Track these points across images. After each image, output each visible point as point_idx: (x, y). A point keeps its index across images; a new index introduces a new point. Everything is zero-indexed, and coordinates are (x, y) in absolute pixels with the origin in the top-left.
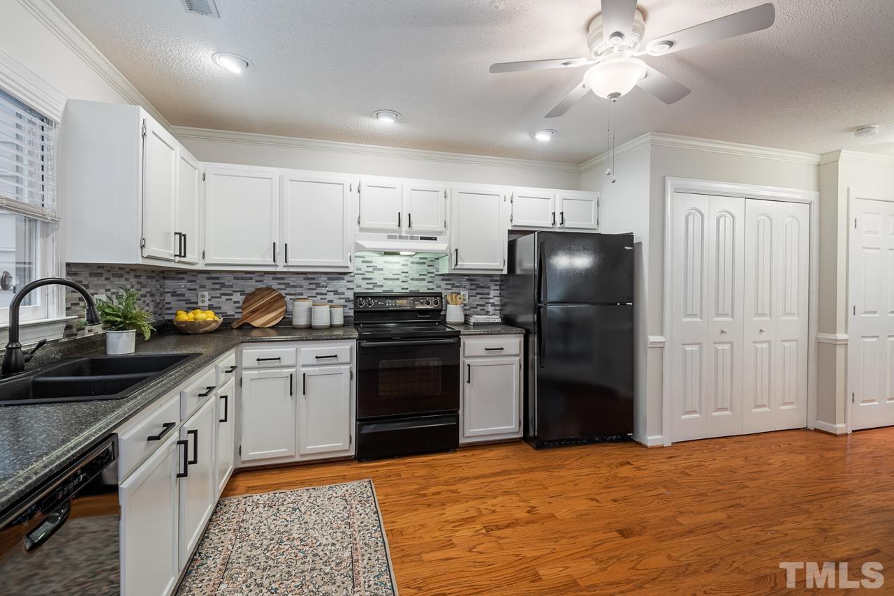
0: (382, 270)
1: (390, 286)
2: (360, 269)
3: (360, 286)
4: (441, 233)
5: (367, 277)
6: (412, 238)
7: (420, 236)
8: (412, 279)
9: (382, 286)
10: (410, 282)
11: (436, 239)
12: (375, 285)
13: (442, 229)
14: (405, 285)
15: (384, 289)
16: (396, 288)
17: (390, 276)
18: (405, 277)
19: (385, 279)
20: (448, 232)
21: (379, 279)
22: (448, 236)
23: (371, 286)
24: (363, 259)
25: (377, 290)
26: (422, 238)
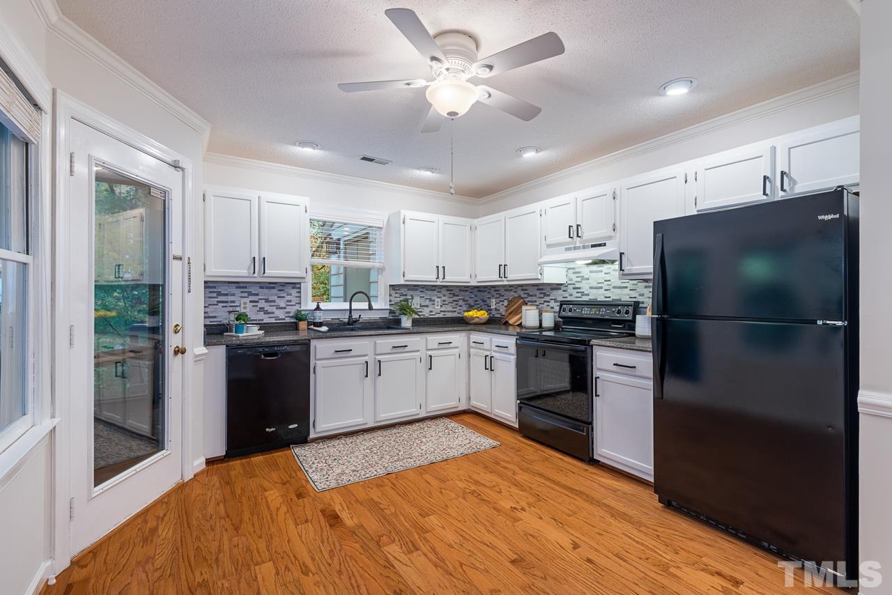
0: (588, 279)
1: (595, 294)
2: (571, 280)
3: (571, 295)
4: (610, 238)
5: (577, 286)
6: (584, 247)
7: (590, 244)
8: (614, 287)
9: (588, 295)
10: (612, 290)
11: (605, 245)
12: (583, 294)
13: (610, 232)
14: (608, 294)
15: (590, 297)
16: (600, 296)
17: (595, 285)
18: (608, 285)
19: (591, 288)
20: (618, 235)
21: (585, 289)
22: (618, 240)
23: (579, 295)
24: (573, 270)
25: (585, 298)
26: (593, 246)
